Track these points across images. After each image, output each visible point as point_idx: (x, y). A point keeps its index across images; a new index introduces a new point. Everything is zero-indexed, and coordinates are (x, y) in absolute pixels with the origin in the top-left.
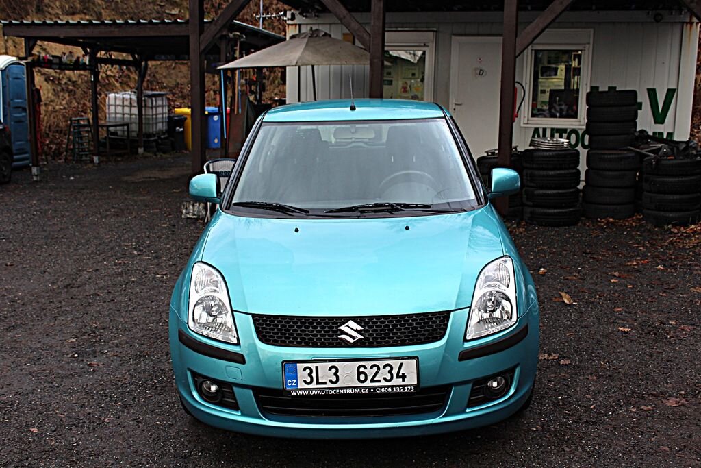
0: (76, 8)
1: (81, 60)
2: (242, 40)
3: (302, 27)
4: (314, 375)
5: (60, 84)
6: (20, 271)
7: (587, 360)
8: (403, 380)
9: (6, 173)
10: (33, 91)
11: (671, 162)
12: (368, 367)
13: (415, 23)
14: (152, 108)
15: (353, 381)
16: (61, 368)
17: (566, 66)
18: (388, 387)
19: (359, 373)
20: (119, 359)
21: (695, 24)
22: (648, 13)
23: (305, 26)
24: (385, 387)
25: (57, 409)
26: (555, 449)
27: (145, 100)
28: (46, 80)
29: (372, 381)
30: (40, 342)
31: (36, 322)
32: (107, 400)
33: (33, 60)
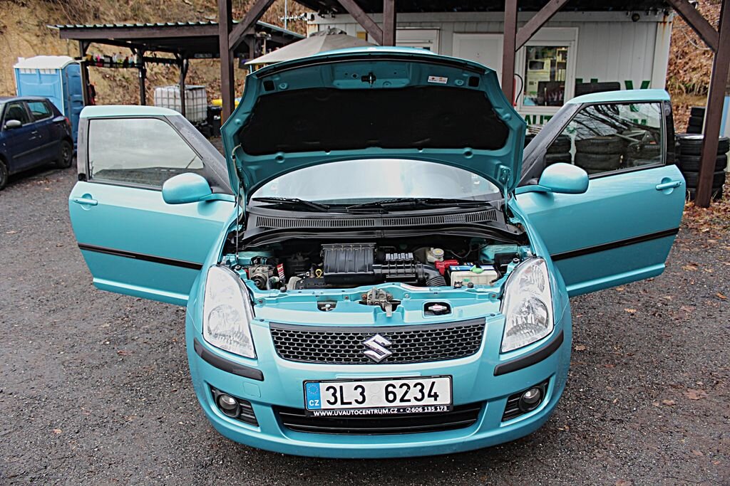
0: (128, 15)
1: (129, 59)
2: (268, 39)
3: (321, 26)
4: (338, 395)
5: (115, 80)
6: (68, 252)
7: (600, 346)
8: (436, 400)
9: (67, 159)
10: (87, 87)
11: (654, 147)
12: (398, 386)
13: (421, 23)
14: (193, 99)
15: (381, 401)
16: (92, 356)
17: (551, 61)
18: (419, 407)
19: (387, 393)
20: (149, 347)
21: (667, 24)
22: (627, 14)
23: (323, 26)
24: (415, 407)
25: (83, 405)
26: (586, 455)
27: (187, 94)
28: (103, 78)
29: (402, 400)
30: (76, 327)
31: (76, 306)
32: (133, 395)
33: (87, 60)
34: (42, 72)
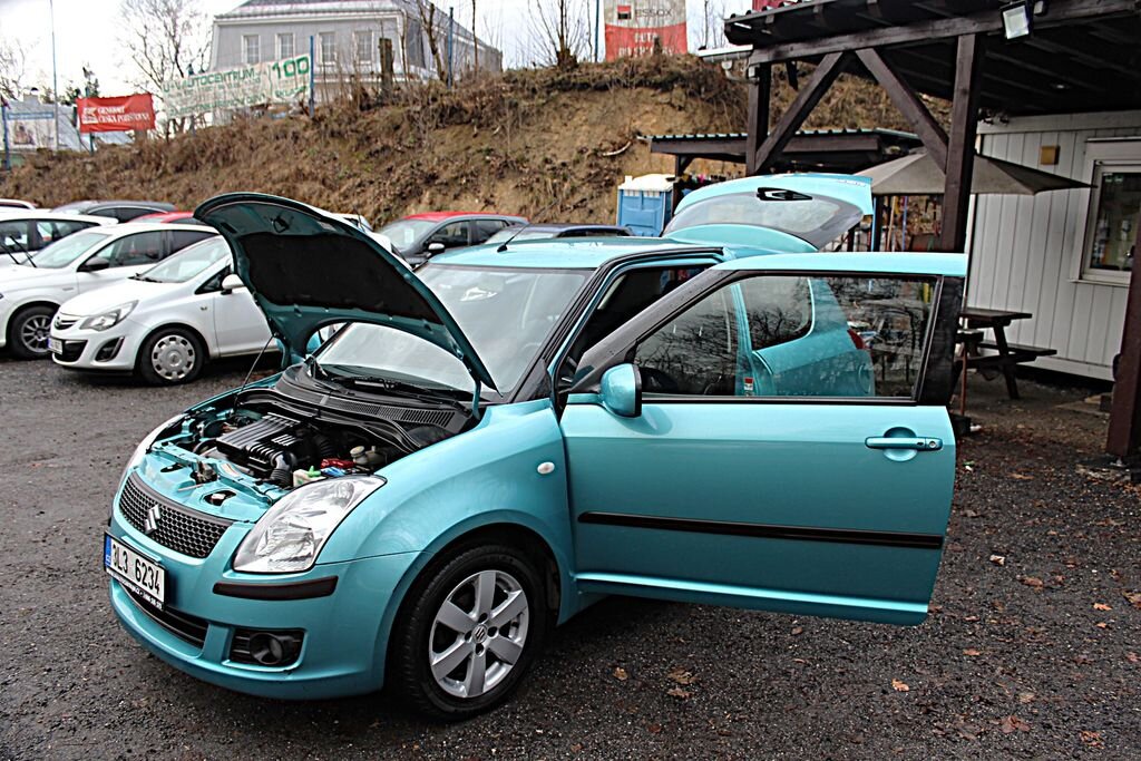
4: (117, 556)
8: (158, 593)
12: (141, 564)
15: (134, 576)
18: (149, 595)
19: (136, 568)
29: (143, 582)
33: (681, 181)
34: (645, 195)
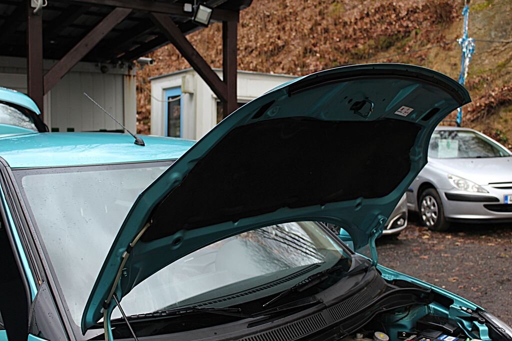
21: (132, 77)
22: (97, 65)
